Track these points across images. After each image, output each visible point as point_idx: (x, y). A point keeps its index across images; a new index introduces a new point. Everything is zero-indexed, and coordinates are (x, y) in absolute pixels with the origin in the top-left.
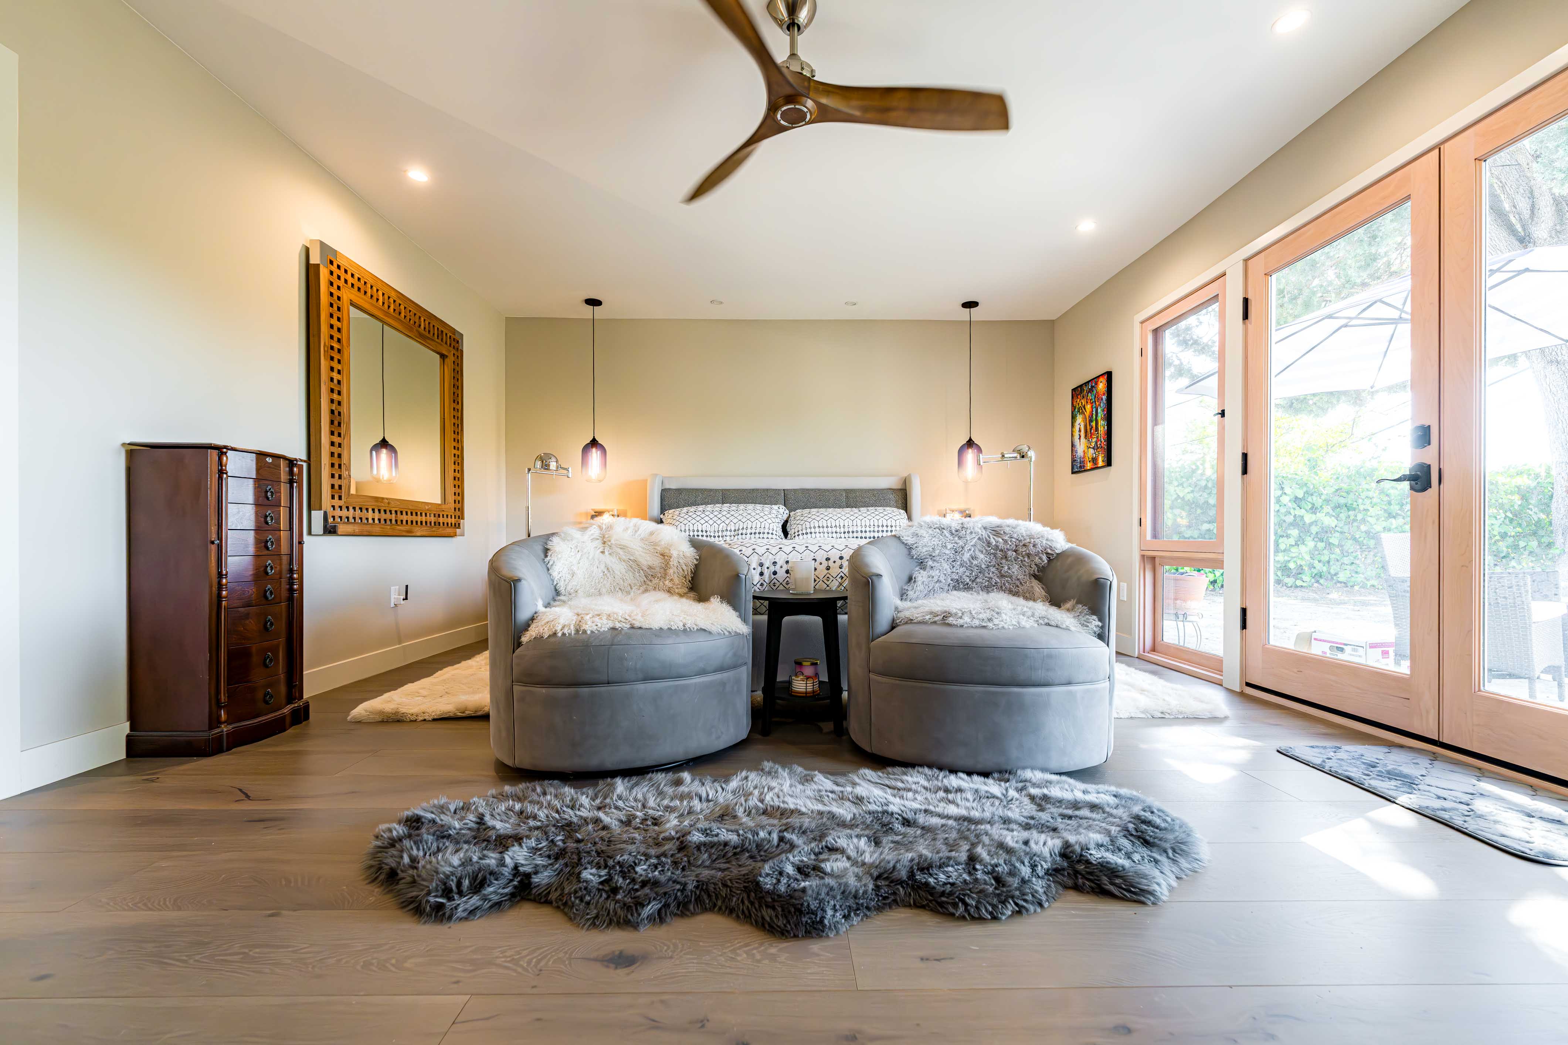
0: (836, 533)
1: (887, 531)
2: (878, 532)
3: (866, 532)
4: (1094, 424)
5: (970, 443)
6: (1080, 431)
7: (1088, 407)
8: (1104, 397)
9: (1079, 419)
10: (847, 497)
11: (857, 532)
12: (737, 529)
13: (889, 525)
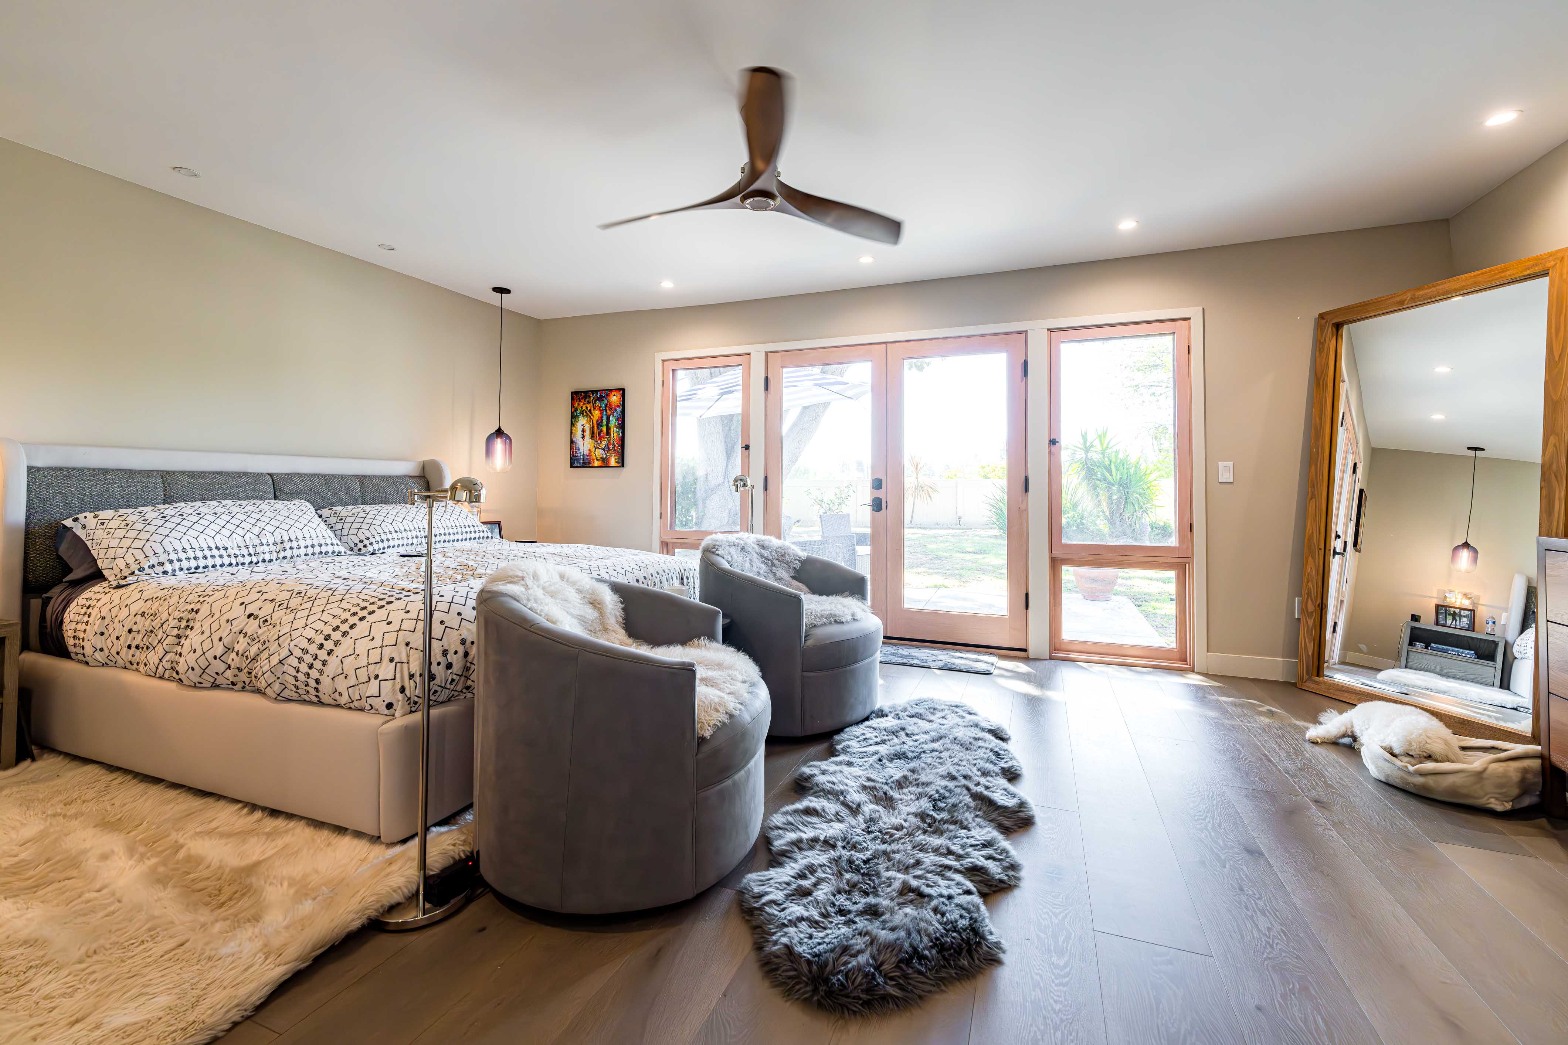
0: (417, 537)
1: (471, 532)
2: (462, 533)
3: (449, 534)
4: (604, 429)
5: (499, 432)
6: (583, 431)
7: (596, 413)
8: (619, 410)
9: (582, 421)
10: (362, 486)
11: (440, 535)
12: (278, 540)
13: (471, 525)
